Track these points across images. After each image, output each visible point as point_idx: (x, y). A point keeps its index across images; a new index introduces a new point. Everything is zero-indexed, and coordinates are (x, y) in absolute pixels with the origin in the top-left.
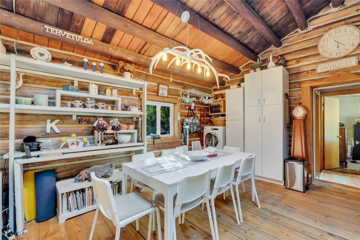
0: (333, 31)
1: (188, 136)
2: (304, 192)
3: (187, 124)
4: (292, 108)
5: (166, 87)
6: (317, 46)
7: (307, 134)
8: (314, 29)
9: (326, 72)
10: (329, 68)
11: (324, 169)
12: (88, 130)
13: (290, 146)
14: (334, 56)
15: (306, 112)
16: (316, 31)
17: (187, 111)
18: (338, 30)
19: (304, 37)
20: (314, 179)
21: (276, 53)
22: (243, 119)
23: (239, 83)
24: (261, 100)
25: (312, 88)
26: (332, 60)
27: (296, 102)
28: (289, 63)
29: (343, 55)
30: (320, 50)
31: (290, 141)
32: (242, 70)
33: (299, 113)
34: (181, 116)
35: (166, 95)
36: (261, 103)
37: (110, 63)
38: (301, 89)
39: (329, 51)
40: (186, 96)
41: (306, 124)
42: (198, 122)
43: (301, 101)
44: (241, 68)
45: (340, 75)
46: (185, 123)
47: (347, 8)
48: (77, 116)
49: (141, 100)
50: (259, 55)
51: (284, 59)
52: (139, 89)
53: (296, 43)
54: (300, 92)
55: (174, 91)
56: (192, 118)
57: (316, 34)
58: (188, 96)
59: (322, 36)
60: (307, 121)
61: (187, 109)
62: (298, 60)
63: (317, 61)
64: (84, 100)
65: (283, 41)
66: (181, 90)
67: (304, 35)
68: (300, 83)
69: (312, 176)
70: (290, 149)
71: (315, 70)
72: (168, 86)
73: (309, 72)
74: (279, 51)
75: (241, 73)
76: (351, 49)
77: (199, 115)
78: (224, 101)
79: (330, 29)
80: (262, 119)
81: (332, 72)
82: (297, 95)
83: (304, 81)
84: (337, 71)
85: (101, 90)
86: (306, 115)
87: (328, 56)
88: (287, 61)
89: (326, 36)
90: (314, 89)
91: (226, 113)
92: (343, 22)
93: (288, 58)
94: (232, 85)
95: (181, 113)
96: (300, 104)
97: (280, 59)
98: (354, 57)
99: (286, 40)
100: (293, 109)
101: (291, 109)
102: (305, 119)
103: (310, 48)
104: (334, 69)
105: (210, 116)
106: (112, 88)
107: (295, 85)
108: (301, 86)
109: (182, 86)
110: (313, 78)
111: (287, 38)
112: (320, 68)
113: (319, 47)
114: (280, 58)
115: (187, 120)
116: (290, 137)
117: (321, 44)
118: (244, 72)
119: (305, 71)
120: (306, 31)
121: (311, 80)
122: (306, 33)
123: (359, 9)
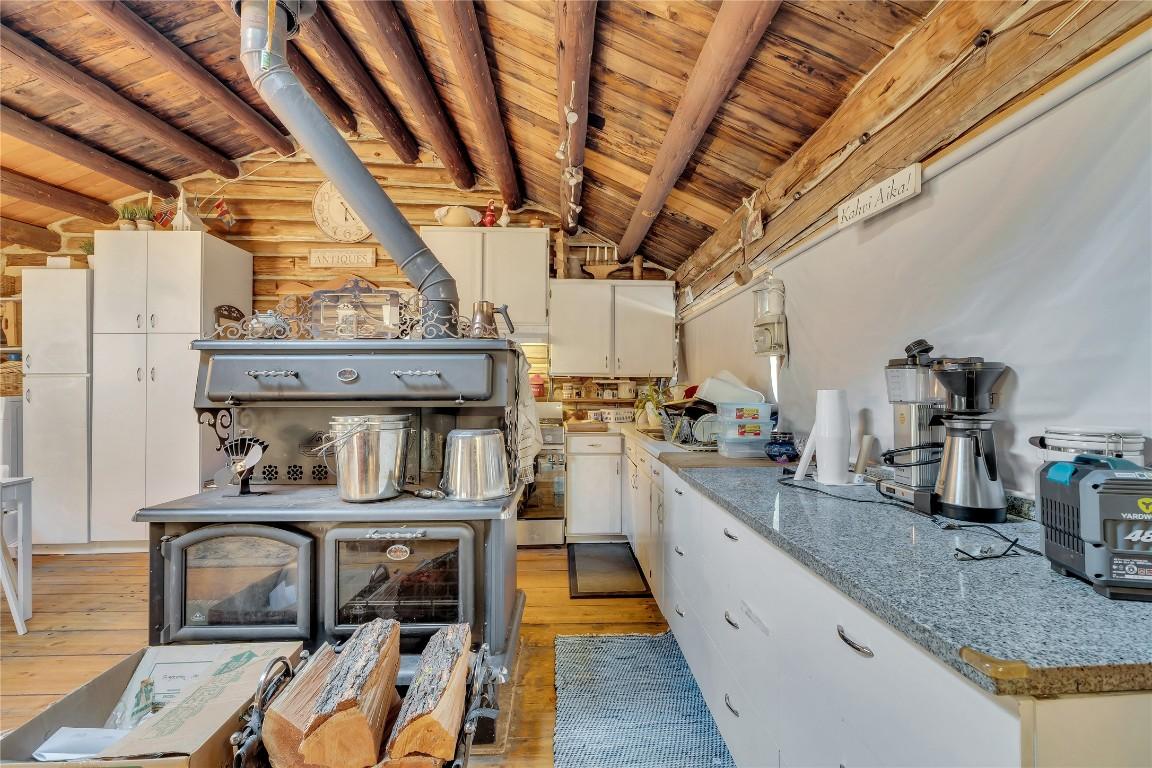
6: (310, 203)
9: (326, 268)
10: (330, 260)
14: (340, 236)
19: (286, 173)
21: (222, 191)
22: (85, 370)
23: (80, 252)
24: (143, 315)
26: (338, 243)
29: (354, 238)
30: (317, 215)
36: (142, 325)
38: (277, 299)
39: (332, 225)
44: (117, 206)
47: (362, 142)
50: (177, 183)
51: (240, 213)
53: (271, 182)
57: (311, 174)
59: (320, 183)
62: (274, 226)
63: (311, 239)
65: (242, 166)
67: (288, 170)
68: (276, 285)
71: (307, 258)
73: (296, 260)
74: (232, 188)
78: (18, 305)
80: (146, 374)
83: (286, 282)
84: (345, 271)
87: (330, 233)
88: (250, 222)
89: (326, 187)
91: (25, 350)
93: (256, 214)
94: (53, 256)
97: (227, 212)
98: (370, 250)
99: (249, 165)
104: (339, 266)
107: (268, 287)
108: (278, 292)
110: (303, 278)
111: (253, 162)
112: (317, 257)
113: (315, 206)
114: (225, 208)
117: (317, 201)
119: (289, 257)
120: (291, 160)
121: (299, 282)
122: (291, 164)
123: (379, 154)
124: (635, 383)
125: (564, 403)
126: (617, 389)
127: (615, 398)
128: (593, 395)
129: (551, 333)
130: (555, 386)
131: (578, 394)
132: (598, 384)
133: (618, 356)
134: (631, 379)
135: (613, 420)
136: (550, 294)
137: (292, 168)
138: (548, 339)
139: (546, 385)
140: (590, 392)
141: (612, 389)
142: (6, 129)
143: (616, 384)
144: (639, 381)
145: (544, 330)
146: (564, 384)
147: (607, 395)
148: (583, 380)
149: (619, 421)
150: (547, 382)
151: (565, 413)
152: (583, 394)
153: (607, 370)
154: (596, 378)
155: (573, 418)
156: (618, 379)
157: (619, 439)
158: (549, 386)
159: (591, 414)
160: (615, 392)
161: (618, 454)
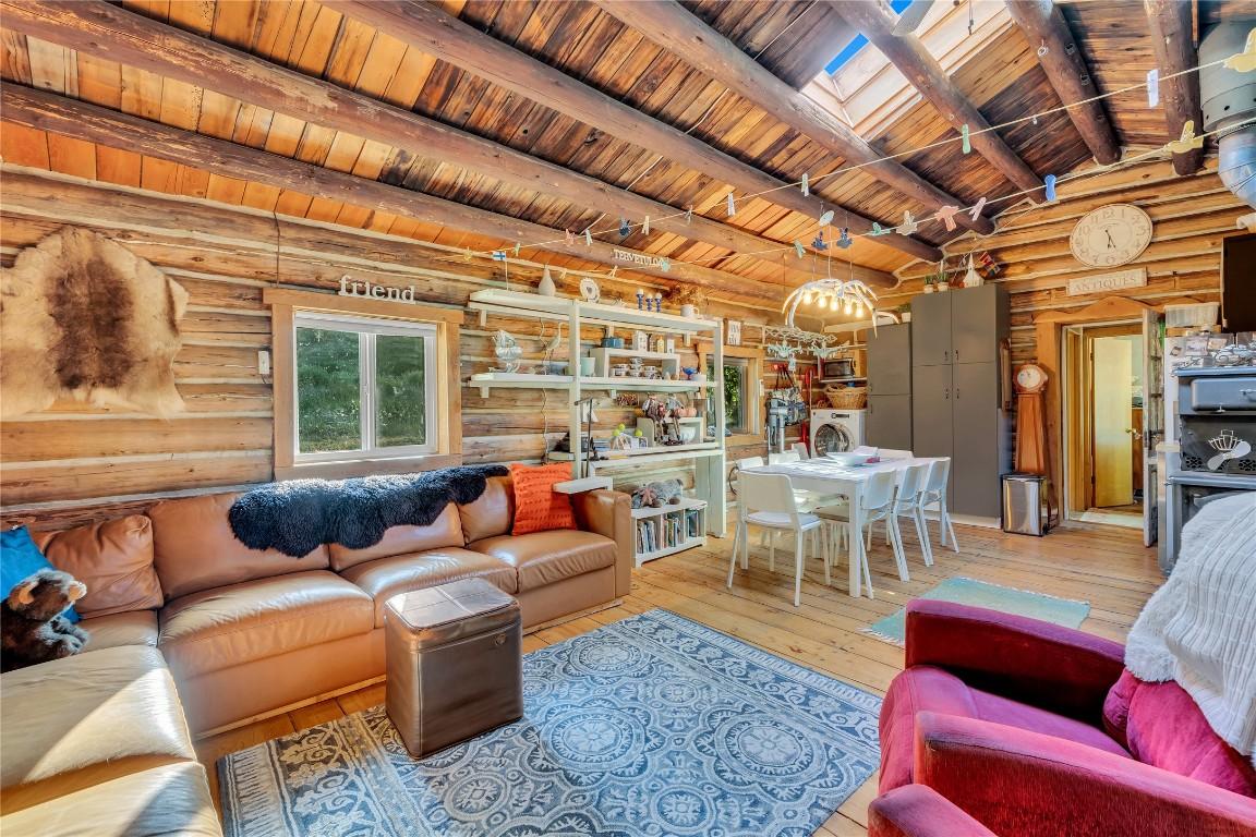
0: (1099, 212)
1: (782, 431)
2: (1041, 536)
3: (780, 405)
4: (1015, 367)
5: (738, 324)
6: (1067, 239)
7: (1049, 423)
8: (1063, 202)
9: (1086, 295)
10: (1091, 287)
11: (1093, 505)
12: (628, 418)
13: (1013, 450)
14: (1101, 263)
15: (1046, 378)
16: (1067, 207)
17: (774, 375)
18: (1110, 211)
19: (1041, 218)
20: (1067, 518)
21: (980, 246)
22: (909, 391)
24: (949, 351)
25: (1060, 326)
26: (1098, 270)
27: (1025, 355)
28: (1010, 271)
29: (1119, 262)
30: (1075, 249)
31: (1013, 439)
32: (901, 279)
33: (1031, 379)
34: (766, 387)
35: (738, 343)
36: (950, 358)
37: (651, 285)
38: (1035, 327)
39: (1092, 253)
40: (780, 341)
41: (1048, 403)
42: (799, 398)
43: (1035, 354)
44: (896, 273)
45: (1112, 304)
46: (774, 403)
47: (1126, 169)
48: (618, 391)
49: (698, 355)
50: (942, 248)
51: (998, 260)
52: (695, 333)
54: (1034, 334)
55: (751, 332)
56: (788, 391)
57: (1067, 213)
58: (785, 343)
59: (1079, 218)
60: (1048, 396)
61: (773, 371)
62: (1030, 265)
63: (1068, 270)
64: (629, 361)
65: (998, 221)
66: (765, 328)
67: (1042, 214)
68: (1033, 315)
69: (1061, 513)
70: (1013, 456)
71: (1064, 288)
72: (742, 322)
73: (1053, 292)
74: (987, 242)
75: (898, 285)
76: (1134, 252)
77: (800, 384)
78: (862, 352)
79: (1095, 208)
80: (953, 393)
81: (1100, 296)
82: (1028, 340)
83: (1042, 312)
84: (1108, 294)
85: (652, 341)
86: (1046, 384)
87: (1090, 262)
88: (1005, 266)
89: (1086, 221)
90: (1064, 328)
91: (869, 379)
92: (1119, 197)
93: (1007, 258)
95: (765, 379)
96: (1033, 360)
97: (991, 263)
98: (1140, 270)
99: (1004, 220)
100: (1019, 370)
101: (1014, 371)
102: (1046, 392)
103: (1053, 241)
104: (1101, 290)
105: (824, 385)
106: (667, 337)
107: (1024, 318)
108: (1035, 321)
109: (765, 319)
110: (1061, 306)
111: (1006, 216)
112: (1076, 287)
113: (1072, 241)
114: (989, 259)
115: (778, 394)
116: (1013, 429)
117: (1075, 236)
118: (905, 282)
119: (1045, 290)
120: (1044, 204)
121: (1056, 310)
122: (1045, 208)
123: (1148, 176)
137: (1047, 212)
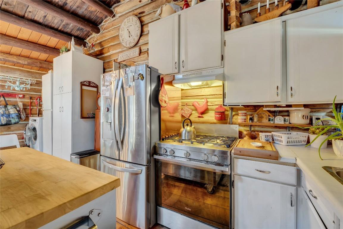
0: (126, 20)
9: (123, 61)
10: (124, 57)
16: (119, 19)
18: (129, 19)
24: (61, 87)
26: (128, 49)
29: (132, 45)
30: (120, 39)
39: (125, 41)
53: (108, 31)
62: (109, 48)
71: (118, 59)
76: (136, 39)
80: (61, 109)
84: (129, 61)
87: (125, 45)
89: (122, 24)
92: (133, 12)
93: (104, 45)
98: (138, 48)
103: (116, 36)
104: (127, 58)
111: (103, 25)
112: (120, 57)
113: (120, 35)
119: (113, 60)
122: (114, 20)
123: (141, 1)
124: (308, 110)
125: (239, 125)
126: (288, 116)
127: (287, 123)
128: (265, 121)
129: (226, 73)
130: (234, 113)
131: (251, 119)
132: (269, 111)
133: (291, 83)
134: (305, 106)
135: (284, 143)
136: (224, 43)
137: (114, 22)
138: (223, 77)
139: (226, 113)
140: (262, 117)
141: (283, 116)
142: (2, 19)
143: (288, 111)
144: (313, 107)
145: (220, 71)
146: (239, 112)
147: (279, 120)
148: (256, 108)
149: (290, 144)
150: (228, 111)
151: (240, 133)
152: (255, 119)
153: (278, 99)
154: (267, 106)
155: (247, 137)
156: (290, 106)
157: (293, 170)
158: (229, 113)
159: (262, 136)
160: (287, 118)
161: (294, 186)
